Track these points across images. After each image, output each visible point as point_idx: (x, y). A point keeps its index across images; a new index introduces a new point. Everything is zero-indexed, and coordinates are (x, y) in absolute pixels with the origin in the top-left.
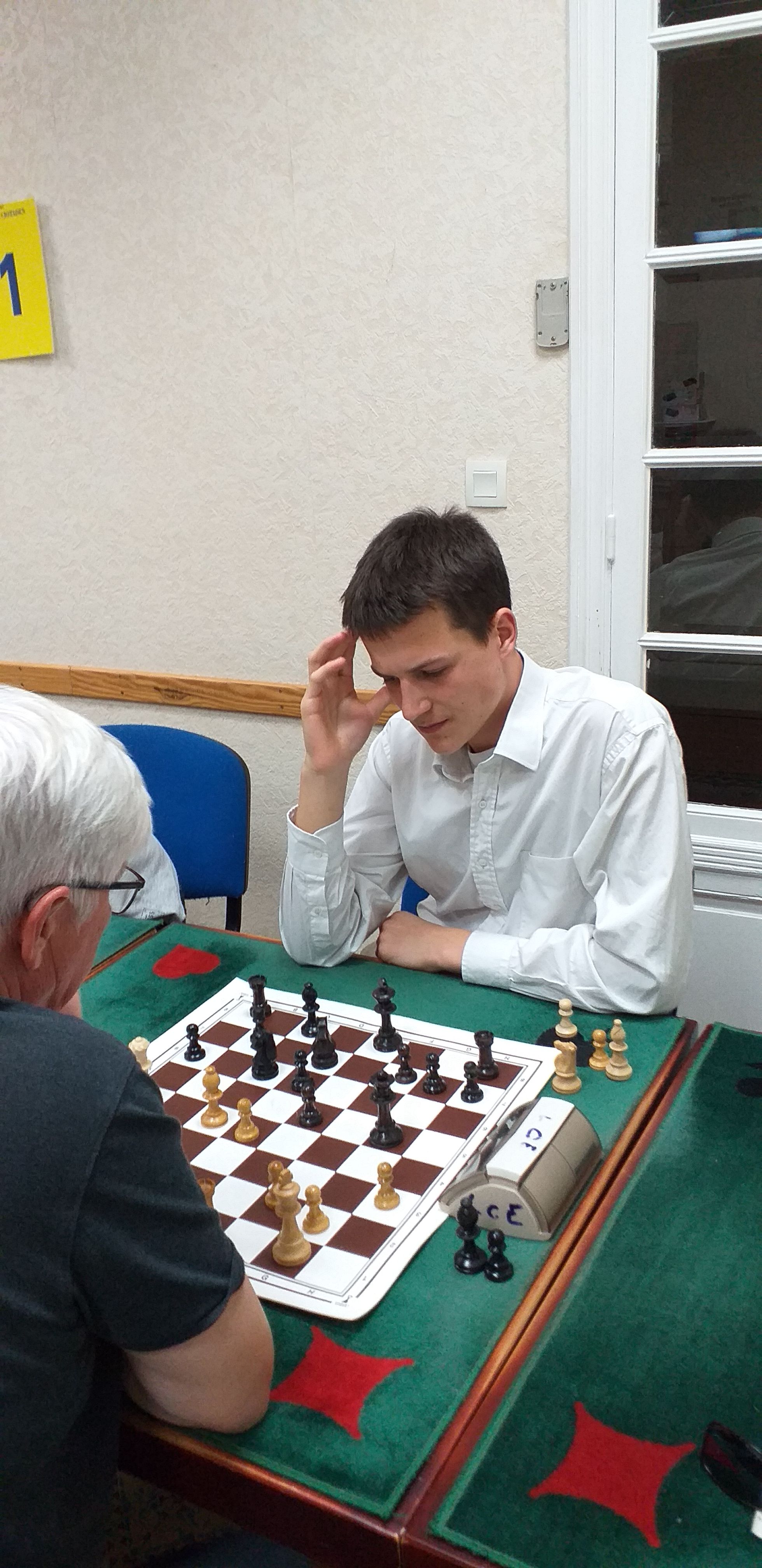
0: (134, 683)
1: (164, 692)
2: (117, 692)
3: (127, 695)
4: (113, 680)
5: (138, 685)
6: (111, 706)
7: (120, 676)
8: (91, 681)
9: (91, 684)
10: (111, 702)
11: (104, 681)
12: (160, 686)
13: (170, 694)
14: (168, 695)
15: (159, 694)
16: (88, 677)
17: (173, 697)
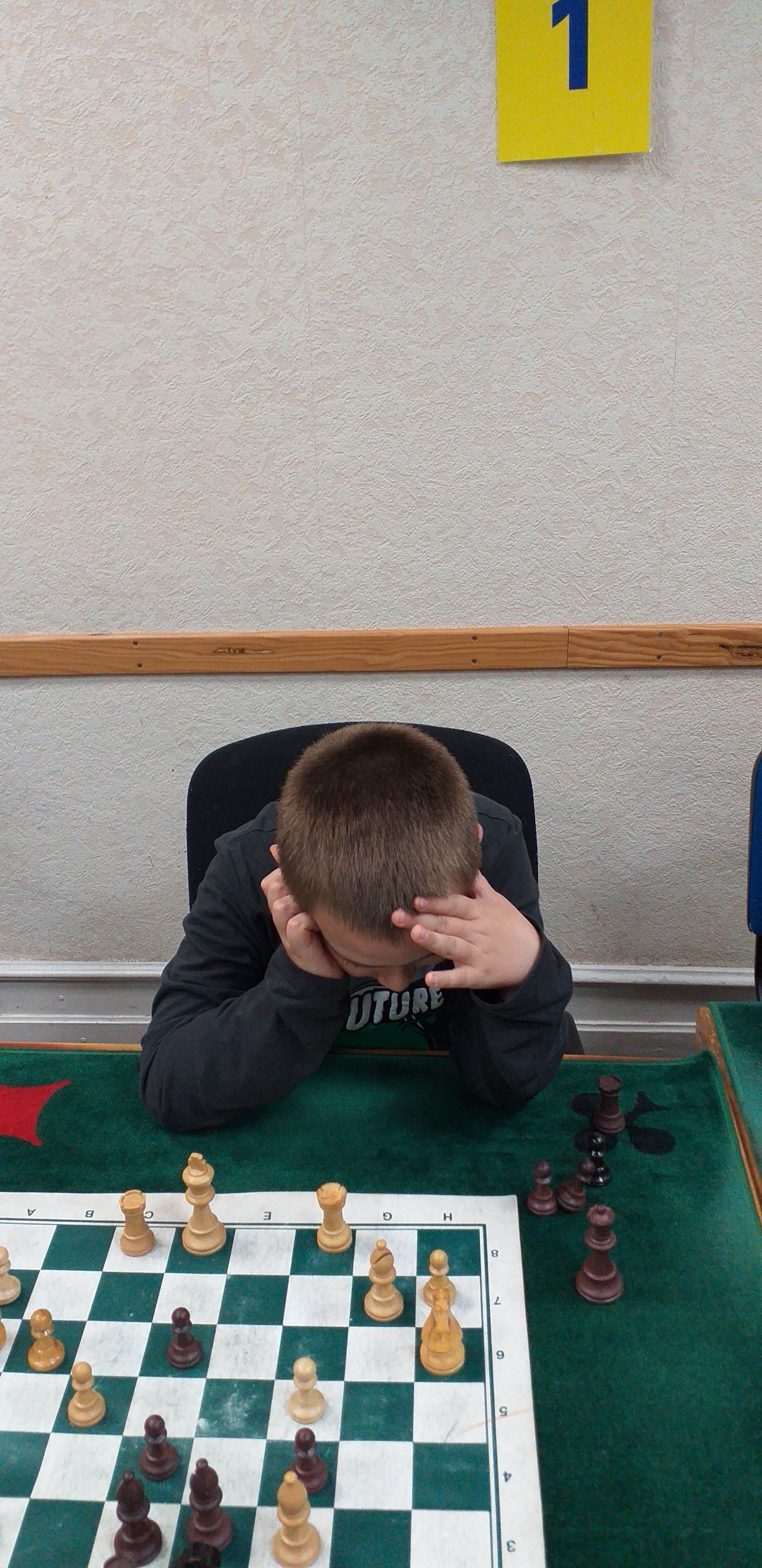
0: (683, 642)
1: (735, 650)
2: (651, 657)
3: (664, 660)
4: (645, 641)
5: (690, 644)
6: (626, 677)
7: (661, 634)
8: (608, 644)
9: (607, 650)
10: (627, 673)
11: (630, 643)
12: (731, 642)
13: (746, 651)
14: (742, 654)
15: (728, 654)
16: (602, 640)
17: (749, 655)
